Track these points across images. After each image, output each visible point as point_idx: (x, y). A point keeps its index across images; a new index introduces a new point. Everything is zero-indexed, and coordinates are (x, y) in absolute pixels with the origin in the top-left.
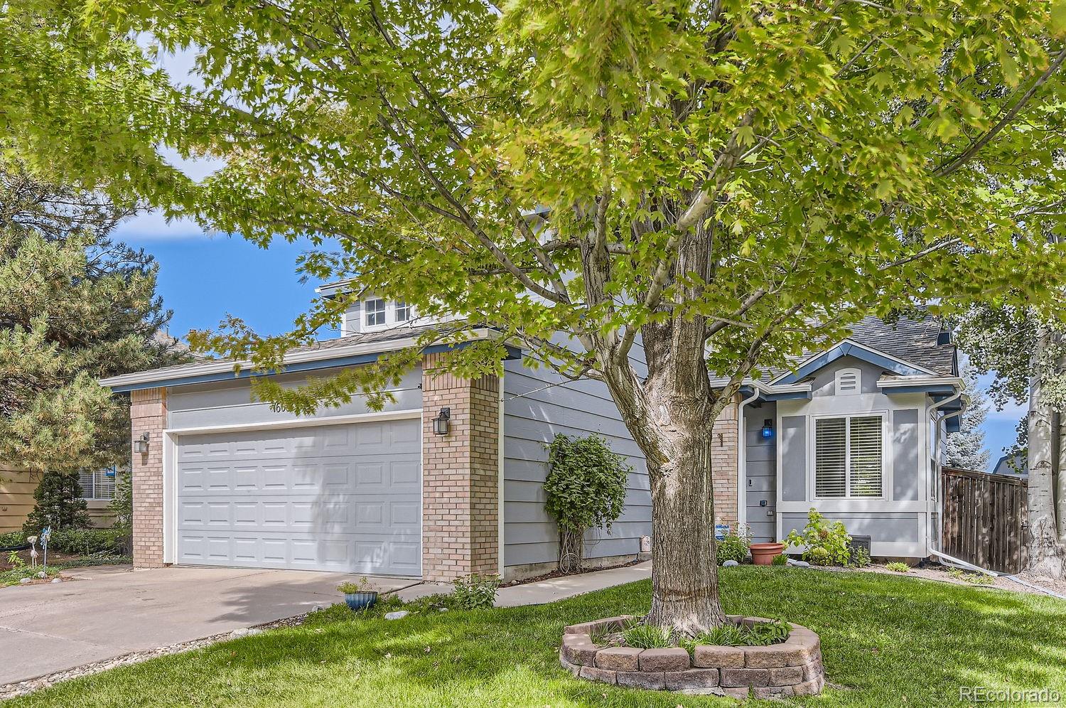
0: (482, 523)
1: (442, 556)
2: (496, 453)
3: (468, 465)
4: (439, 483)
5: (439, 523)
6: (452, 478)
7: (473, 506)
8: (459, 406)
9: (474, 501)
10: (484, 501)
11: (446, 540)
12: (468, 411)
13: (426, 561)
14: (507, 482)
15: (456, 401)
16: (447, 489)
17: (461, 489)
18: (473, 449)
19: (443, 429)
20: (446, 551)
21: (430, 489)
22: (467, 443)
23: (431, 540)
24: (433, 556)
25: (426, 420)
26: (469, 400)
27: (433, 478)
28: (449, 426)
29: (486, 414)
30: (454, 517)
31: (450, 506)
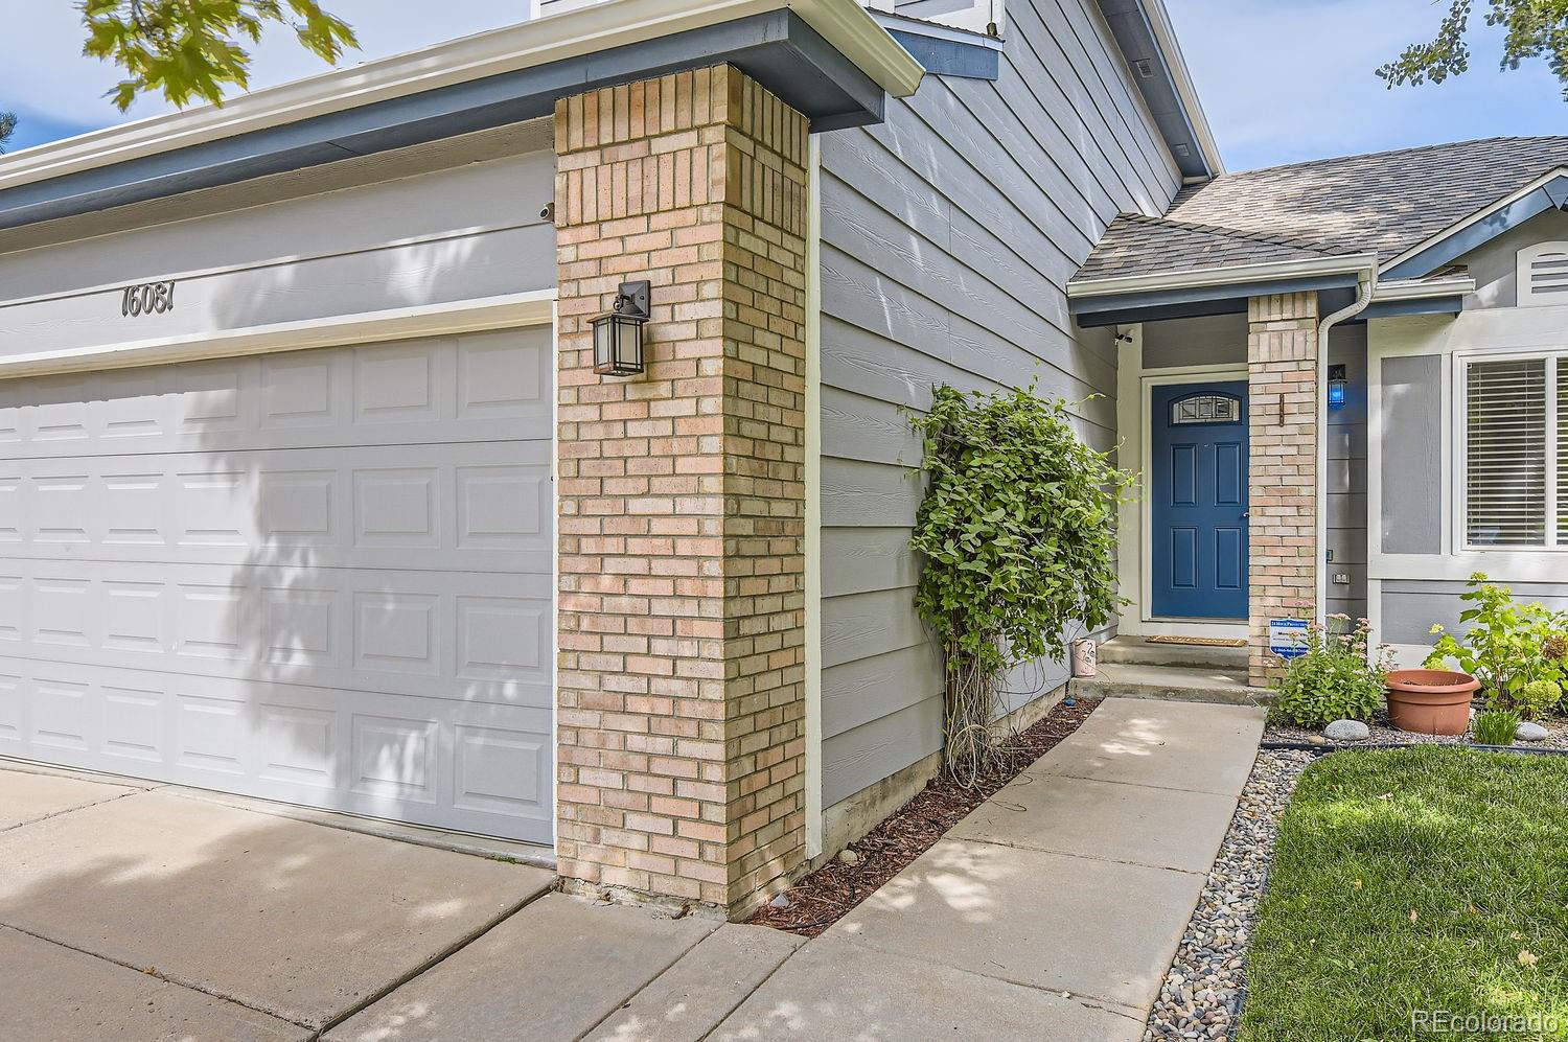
0: (762, 683)
1: (626, 799)
2: (798, 443)
3: (714, 485)
4: (612, 545)
5: (612, 683)
6: (658, 527)
7: (733, 630)
8: (685, 275)
9: (737, 609)
10: (766, 605)
11: (636, 742)
12: (713, 290)
13: (570, 812)
14: (832, 536)
15: (675, 256)
16: (639, 566)
17: (689, 568)
18: (733, 427)
19: (629, 354)
20: (637, 783)
21: (582, 565)
22: (713, 405)
23: (589, 739)
24: (592, 797)
25: (570, 327)
26: (717, 252)
27: (592, 526)
28: (646, 344)
29: (771, 306)
30: (664, 667)
31: (653, 627)
